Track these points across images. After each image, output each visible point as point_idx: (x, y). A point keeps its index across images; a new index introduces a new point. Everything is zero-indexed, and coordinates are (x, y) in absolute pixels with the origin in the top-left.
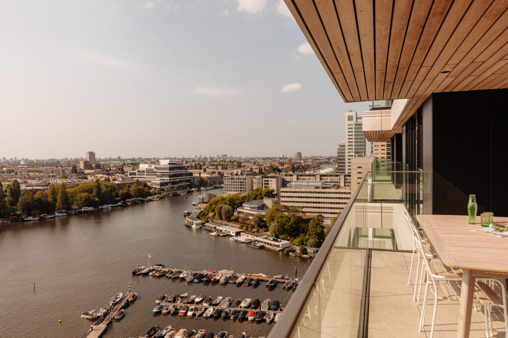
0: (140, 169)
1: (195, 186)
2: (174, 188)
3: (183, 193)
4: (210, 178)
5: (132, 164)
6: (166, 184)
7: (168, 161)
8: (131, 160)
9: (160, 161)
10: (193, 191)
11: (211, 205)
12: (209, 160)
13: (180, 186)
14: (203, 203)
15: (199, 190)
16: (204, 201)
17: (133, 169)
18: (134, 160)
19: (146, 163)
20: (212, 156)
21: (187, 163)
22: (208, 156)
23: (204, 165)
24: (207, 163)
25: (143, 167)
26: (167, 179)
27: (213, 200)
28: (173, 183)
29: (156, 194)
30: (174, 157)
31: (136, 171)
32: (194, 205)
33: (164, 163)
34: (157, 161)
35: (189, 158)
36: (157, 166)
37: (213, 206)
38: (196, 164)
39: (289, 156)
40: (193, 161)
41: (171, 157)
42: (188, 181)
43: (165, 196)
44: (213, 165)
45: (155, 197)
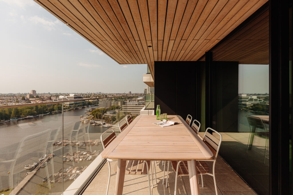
0: (59, 98)
1: (86, 105)
2: (76, 106)
3: (80, 108)
4: (93, 102)
5: (56, 96)
6: (72, 104)
7: (74, 95)
8: (55, 94)
10: (85, 107)
11: (93, 113)
12: (93, 94)
13: (79, 105)
14: (90, 112)
15: (88, 107)
16: (90, 111)
17: (56, 98)
18: (57, 94)
19: (63, 95)
20: (94, 93)
21: (83, 95)
22: (93, 93)
23: (91, 96)
25: (61, 97)
26: (73, 102)
27: (94, 110)
28: (76, 104)
29: (67, 109)
32: (85, 113)
33: (72, 95)
34: (68, 95)
36: (68, 97)
37: (94, 113)
39: (126, 93)
40: (86, 95)
41: (76, 93)
42: (83, 103)
43: (71, 109)
44: (95, 96)
45: (67, 110)
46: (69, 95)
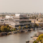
0: (6, 18)
1: (32, 28)
2: (22, 28)
3: (26, 31)
4: (40, 24)
5: (2, 16)
6: (18, 26)
8: (2, 13)
9: (15, 14)
10: (31, 30)
11: (40, 38)
12: (40, 15)
13: (24, 27)
14: (36, 36)
15: (34, 30)
16: (37, 35)
17: (3, 18)
18: (3, 13)
19: (9, 15)
20: (41, 13)
21: (28, 16)
22: (39, 13)
23: (37, 17)
24: (39, 16)
25: (7, 17)
26: (18, 23)
27: (41, 35)
28: (22, 26)
29: (13, 31)
30: (22, 13)
31: (4, 19)
32: (31, 37)
33: (18, 15)
35: (30, 14)
36: (14, 17)
37: (41, 38)
38: (33, 17)
40: (32, 15)
42: (29, 25)
43: (17, 32)
44: (42, 17)
46: (14, 14)
